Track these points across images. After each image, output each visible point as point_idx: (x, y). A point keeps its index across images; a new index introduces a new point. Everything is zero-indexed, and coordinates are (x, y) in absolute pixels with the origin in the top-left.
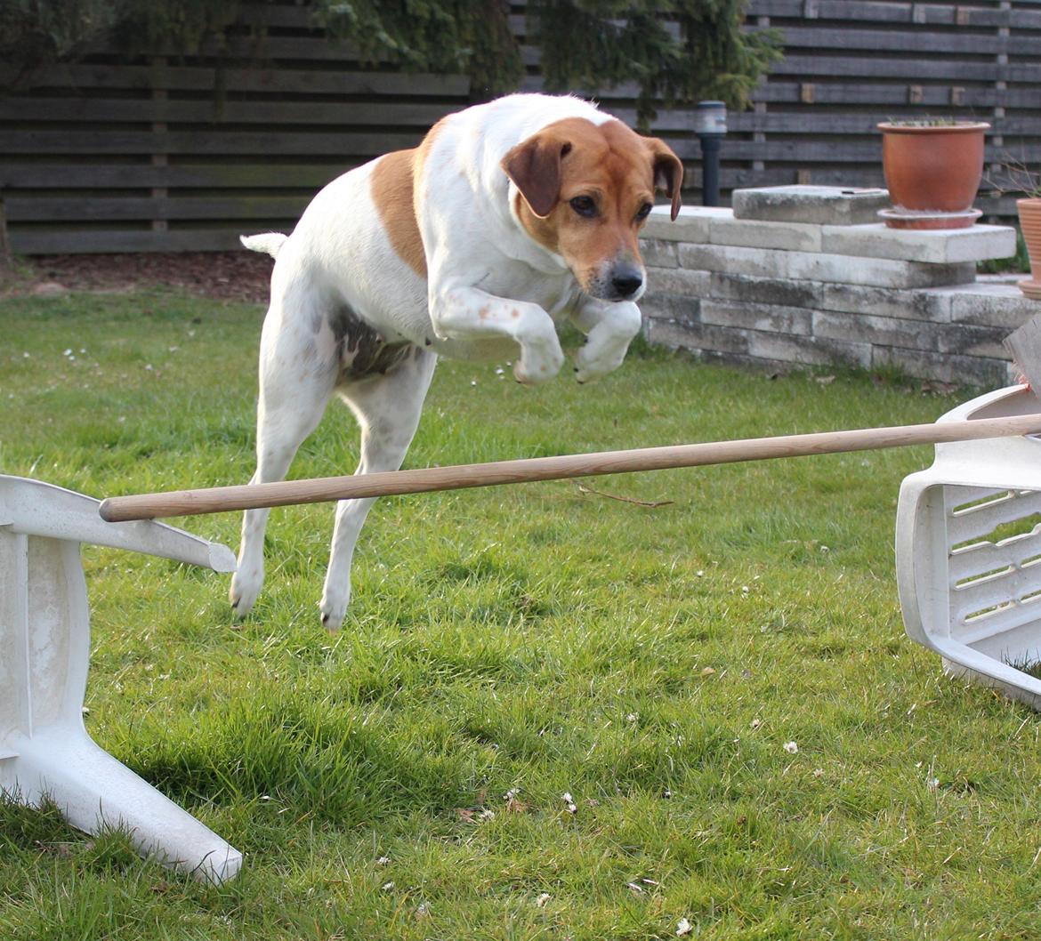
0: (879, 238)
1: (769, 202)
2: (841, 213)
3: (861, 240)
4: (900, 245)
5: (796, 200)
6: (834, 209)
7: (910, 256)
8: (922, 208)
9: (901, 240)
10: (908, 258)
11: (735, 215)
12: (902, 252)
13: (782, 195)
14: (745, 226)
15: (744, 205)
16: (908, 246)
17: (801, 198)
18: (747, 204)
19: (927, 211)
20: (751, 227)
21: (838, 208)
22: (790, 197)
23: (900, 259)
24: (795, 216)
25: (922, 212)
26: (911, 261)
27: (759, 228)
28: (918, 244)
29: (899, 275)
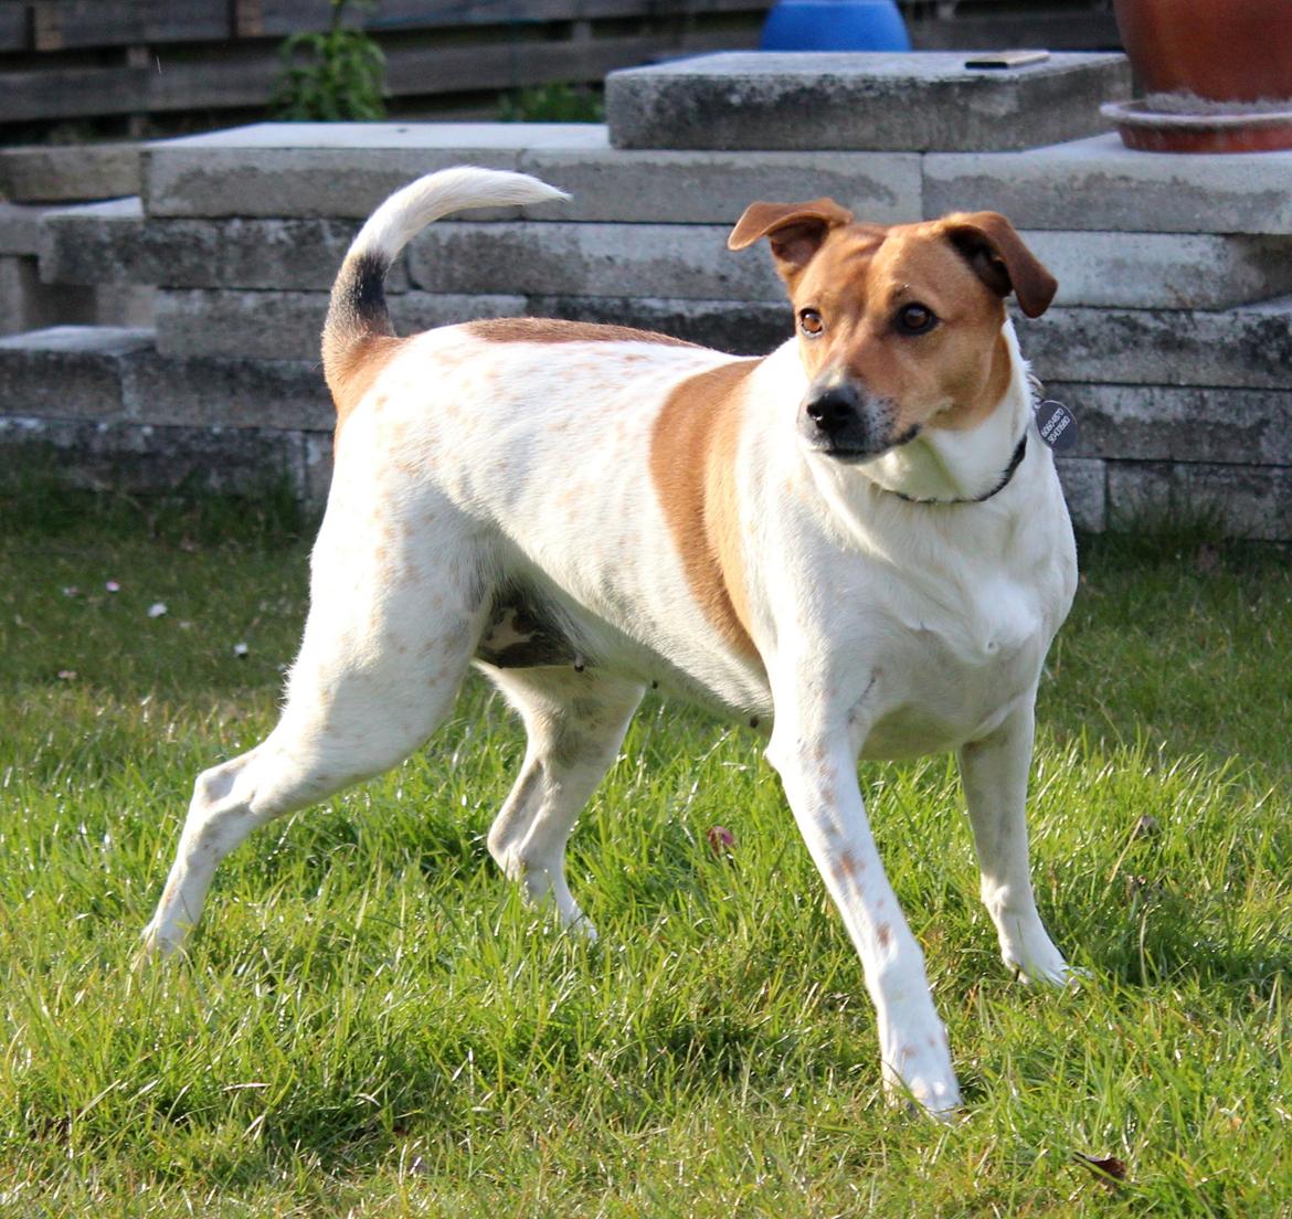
0: (1125, 179)
1: (735, 99)
2: (987, 120)
3: (1060, 191)
4: (1198, 194)
5: (830, 90)
6: (965, 110)
7: (1232, 221)
8: (1248, 96)
9: (1196, 181)
10: (1225, 229)
11: (613, 141)
12: (1202, 214)
13: (782, 81)
14: (651, 168)
15: (649, 111)
16: (1223, 197)
17: (850, 86)
18: (659, 109)
19: (1262, 103)
20: (672, 167)
21: (976, 105)
22: (808, 84)
23: (1198, 233)
24: (831, 133)
25: (1248, 106)
26: (1227, 236)
27: (698, 168)
28: (1258, 189)
29: (1199, 274)
